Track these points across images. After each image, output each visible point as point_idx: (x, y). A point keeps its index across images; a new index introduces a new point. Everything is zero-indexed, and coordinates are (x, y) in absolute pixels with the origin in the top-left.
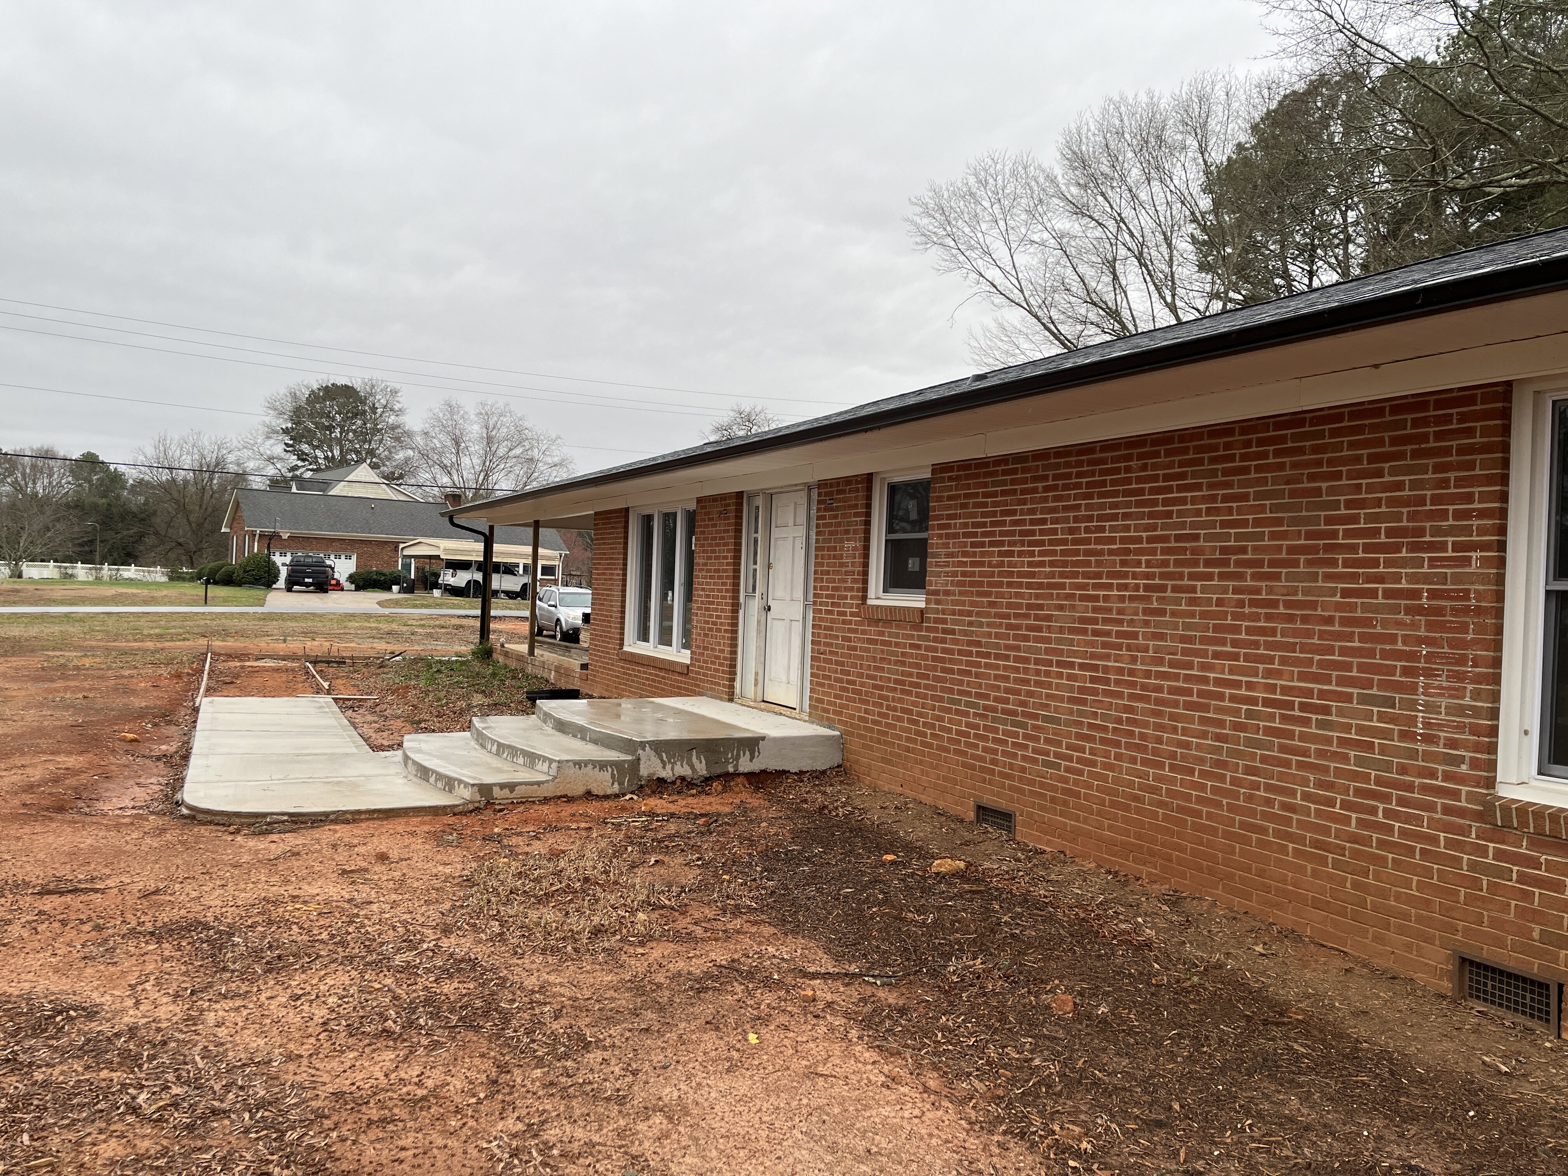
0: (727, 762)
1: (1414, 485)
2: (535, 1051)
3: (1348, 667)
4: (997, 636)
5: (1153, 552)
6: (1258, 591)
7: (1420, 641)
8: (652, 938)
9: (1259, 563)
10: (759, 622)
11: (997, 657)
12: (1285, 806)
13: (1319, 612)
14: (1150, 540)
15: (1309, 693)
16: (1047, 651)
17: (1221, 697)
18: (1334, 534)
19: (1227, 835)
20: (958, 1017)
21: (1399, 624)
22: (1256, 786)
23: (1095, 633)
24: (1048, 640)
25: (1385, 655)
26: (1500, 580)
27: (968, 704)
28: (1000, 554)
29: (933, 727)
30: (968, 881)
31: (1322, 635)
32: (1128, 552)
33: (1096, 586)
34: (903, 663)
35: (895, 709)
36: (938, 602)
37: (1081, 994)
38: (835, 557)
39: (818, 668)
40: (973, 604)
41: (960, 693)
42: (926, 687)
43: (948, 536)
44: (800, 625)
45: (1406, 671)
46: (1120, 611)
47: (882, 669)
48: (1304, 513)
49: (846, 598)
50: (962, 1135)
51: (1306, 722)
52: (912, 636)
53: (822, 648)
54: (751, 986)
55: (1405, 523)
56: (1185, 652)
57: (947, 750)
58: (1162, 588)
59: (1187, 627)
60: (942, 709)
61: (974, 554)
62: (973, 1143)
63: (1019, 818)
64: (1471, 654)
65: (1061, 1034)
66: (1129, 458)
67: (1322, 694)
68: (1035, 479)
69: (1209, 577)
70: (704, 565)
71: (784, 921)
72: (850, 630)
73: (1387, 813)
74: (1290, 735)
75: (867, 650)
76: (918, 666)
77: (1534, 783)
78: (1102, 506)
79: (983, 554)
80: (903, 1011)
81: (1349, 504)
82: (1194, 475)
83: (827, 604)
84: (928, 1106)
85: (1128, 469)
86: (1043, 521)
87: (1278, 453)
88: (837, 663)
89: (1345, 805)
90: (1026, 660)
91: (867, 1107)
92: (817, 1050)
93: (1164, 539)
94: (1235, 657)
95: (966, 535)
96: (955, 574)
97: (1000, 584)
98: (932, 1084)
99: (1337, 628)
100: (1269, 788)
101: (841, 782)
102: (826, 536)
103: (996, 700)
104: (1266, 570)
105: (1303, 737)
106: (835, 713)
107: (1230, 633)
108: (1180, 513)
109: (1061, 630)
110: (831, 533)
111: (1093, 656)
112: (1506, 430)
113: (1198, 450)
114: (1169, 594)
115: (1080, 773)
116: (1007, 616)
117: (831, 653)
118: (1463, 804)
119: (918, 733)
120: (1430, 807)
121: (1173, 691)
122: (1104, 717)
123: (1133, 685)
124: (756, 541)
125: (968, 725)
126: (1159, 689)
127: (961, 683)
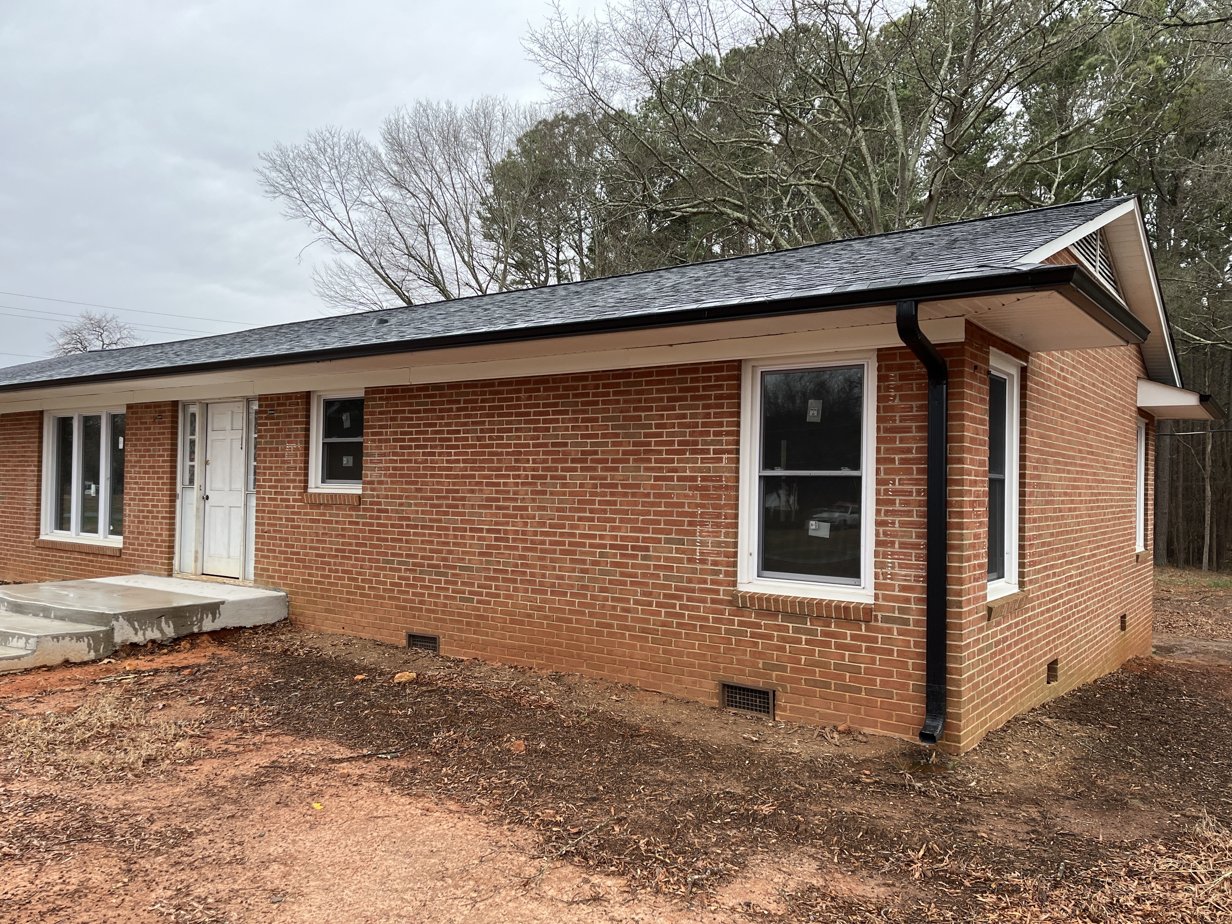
0: (192, 624)
1: (693, 416)
2: (150, 846)
3: (658, 522)
4: (423, 512)
5: (537, 453)
6: (605, 478)
7: (697, 506)
8: (197, 758)
9: (606, 461)
10: (198, 509)
11: (423, 527)
12: (624, 610)
13: (642, 490)
14: (535, 445)
15: (637, 539)
16: (462, 521)
17: (583, 545)
18: (649, 444)
19: (588, 632)
20: (453, 767)
21: (686, 496)
22: (606, 599)
23: (498, 508)
24: (463, 514)
25: (679, 514)
26: (737, 470)
27: (399, 563)
28: (424, 454)
29: (371, 581)
30: (422, 685)
31: (644, 504)
32: (520, 453)
33: (497, 477)
34: (344, 536)
35: (337, 571)
36: (373, 490)
37: (526, 739)
38: (276, 456)
39: (262, 544)
40: (402, 490)
41: (393, 555)
42: (364, 553)
43: (380, 441)
44: (242, 510)
45: (690, 524)
46: (515, 493)
47: (324, 542)
48: (632, 431)
49: (289, 488)
50: (485, 830)
51: (635, 557)
52: (351, 516)
53: (266, 528)
54: (297, 775)
55: (688, 438)
56: (560, 518)
57: (383, 598)
58: (544, 477)
59: (561, 502)
60: (377, 568)
61: (403, 454)
62: (492, 832)
63: (442, 640)
64: (723, 512)
65: (522, 764)
66: (519, 391)
67: (645, 540)
68: (450, 402)
69: (575, 469)
70: (136, 462)
71: (297, 731)
72: (293, 513)
73: (682, 607)
74: (626, 565)
75: (311, 528)
76: (357, 537)
77: (755, 582)
78: (501, 423)
79: (409, 454)
80: (414, 771)
81: (658, 426)
82: (563, 405)
83: (270, 493)
84: (456, 820)
85: (518, 399)
86: (458, 432)
87: (615, 393)
88: (281, 539)
89: (659, 605)
90: (447, 529)
91: (418, 829)
92: (368, 804)
93: (545, 445)
94: (592, 519)
95: (395, 440)
96: (387, 469)
97: (425, 476)
98: (453, 808)
99: (652, 499)
100: (614, 599)
101: (290, 631)
102: (268, 439)
103: (423, 558)
104: (610, 465)
105: (634, 566)
106: (280, 578)
107: (588, 505)
108: (555, 429)
109: (473, 506)
110: (272, 437)
111: (497, 523)
112: (739, 387)
113: (565, 388)
114: (548, 481)
115: (489, 603)
116: (431, 498)
117: (274, 531)
118: (722, 597)
119: (357, 587)
120: (704, 601)
121: (552, 543)
122: (505, 564)
123: (525, 541)
124: (192, 442)
125: (400, 578)
126: (543, 542)
127: (394, 548)
